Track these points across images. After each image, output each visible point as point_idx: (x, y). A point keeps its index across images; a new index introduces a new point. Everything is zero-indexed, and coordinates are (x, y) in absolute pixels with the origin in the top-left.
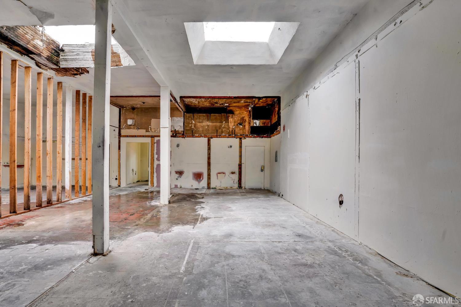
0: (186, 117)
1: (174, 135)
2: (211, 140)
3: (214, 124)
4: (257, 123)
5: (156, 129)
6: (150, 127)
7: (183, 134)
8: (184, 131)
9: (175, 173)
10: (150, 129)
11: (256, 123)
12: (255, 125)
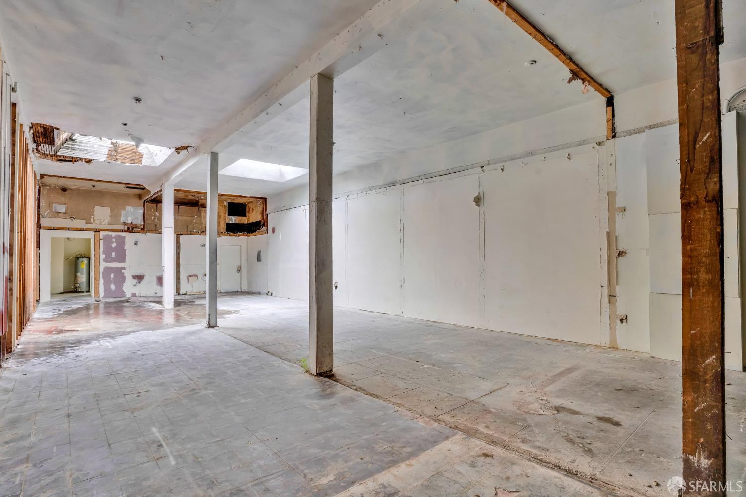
0: (147, 207)
1: (131, 229)
2: (181, 236)
3: (185, 218)
4: (234, 220)
5: (102, 221)
6: (92, 216)
7: (142, 229)
8: (144, 225)
9: (132, 278)
10: (92, 219)
11: (232, 220)
12: (231, 222)
